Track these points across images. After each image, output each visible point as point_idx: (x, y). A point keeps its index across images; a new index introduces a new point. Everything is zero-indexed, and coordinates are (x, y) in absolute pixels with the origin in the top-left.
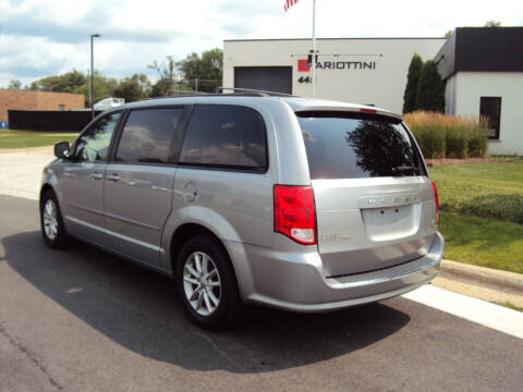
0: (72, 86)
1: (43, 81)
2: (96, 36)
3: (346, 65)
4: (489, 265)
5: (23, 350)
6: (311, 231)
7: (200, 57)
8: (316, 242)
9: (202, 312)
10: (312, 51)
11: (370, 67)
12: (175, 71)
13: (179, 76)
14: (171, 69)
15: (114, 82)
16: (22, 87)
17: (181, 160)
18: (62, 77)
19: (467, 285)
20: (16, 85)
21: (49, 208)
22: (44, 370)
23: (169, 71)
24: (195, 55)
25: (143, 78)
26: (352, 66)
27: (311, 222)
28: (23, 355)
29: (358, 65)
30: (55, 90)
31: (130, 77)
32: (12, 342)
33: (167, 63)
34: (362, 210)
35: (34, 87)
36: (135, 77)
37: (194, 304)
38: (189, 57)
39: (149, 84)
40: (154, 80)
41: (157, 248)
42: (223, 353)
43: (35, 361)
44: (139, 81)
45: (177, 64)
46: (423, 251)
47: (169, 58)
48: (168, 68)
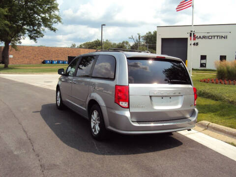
0: (96, 46)
1: (84, 44)
2: (104, 25)
3: (213, 37)
4: (231, 127)
5: (29, 139)
6: (127, 103)
7: (152, 33)
8: (129, 107)
9: (95, 133)
10: (191, 31)
11: (224, 38)
12: (141, 40)
13: (143, 42)
14: (139, 39)
15: (115, 44)
16: (76, 47)
17: (93, 76)
18: (92, 42)
19: (219, 135)
20: (74, 46)
21: (59, 93)
22: (33, 146)
23: (138, 40)
24: (150, 33)
25: (127, 43)
26: (216, 37)
27: (127, 100)
28: (29, 141)
29: (219, 37)
30: (89, 48)
31: (121, 42)
32: (27, 137)
33: (138, 36)
34: (151, 96)
35: (81, 47)
36: (124, 42)
37: (93, 130)
38: (147, 34)
39: (130, 45)
40: (132, 44)
41: (84, 109)
42: (97, 148)
43: (31, 143)
44: (125, 44)
45: (142, 37)
46: (188, 116)
47: (139, 34)
48: (138, 38)
